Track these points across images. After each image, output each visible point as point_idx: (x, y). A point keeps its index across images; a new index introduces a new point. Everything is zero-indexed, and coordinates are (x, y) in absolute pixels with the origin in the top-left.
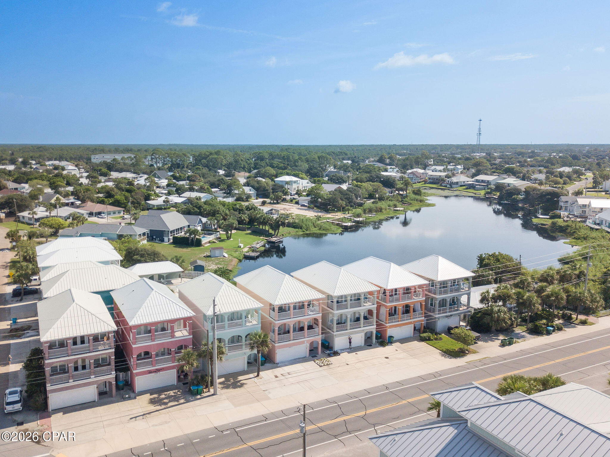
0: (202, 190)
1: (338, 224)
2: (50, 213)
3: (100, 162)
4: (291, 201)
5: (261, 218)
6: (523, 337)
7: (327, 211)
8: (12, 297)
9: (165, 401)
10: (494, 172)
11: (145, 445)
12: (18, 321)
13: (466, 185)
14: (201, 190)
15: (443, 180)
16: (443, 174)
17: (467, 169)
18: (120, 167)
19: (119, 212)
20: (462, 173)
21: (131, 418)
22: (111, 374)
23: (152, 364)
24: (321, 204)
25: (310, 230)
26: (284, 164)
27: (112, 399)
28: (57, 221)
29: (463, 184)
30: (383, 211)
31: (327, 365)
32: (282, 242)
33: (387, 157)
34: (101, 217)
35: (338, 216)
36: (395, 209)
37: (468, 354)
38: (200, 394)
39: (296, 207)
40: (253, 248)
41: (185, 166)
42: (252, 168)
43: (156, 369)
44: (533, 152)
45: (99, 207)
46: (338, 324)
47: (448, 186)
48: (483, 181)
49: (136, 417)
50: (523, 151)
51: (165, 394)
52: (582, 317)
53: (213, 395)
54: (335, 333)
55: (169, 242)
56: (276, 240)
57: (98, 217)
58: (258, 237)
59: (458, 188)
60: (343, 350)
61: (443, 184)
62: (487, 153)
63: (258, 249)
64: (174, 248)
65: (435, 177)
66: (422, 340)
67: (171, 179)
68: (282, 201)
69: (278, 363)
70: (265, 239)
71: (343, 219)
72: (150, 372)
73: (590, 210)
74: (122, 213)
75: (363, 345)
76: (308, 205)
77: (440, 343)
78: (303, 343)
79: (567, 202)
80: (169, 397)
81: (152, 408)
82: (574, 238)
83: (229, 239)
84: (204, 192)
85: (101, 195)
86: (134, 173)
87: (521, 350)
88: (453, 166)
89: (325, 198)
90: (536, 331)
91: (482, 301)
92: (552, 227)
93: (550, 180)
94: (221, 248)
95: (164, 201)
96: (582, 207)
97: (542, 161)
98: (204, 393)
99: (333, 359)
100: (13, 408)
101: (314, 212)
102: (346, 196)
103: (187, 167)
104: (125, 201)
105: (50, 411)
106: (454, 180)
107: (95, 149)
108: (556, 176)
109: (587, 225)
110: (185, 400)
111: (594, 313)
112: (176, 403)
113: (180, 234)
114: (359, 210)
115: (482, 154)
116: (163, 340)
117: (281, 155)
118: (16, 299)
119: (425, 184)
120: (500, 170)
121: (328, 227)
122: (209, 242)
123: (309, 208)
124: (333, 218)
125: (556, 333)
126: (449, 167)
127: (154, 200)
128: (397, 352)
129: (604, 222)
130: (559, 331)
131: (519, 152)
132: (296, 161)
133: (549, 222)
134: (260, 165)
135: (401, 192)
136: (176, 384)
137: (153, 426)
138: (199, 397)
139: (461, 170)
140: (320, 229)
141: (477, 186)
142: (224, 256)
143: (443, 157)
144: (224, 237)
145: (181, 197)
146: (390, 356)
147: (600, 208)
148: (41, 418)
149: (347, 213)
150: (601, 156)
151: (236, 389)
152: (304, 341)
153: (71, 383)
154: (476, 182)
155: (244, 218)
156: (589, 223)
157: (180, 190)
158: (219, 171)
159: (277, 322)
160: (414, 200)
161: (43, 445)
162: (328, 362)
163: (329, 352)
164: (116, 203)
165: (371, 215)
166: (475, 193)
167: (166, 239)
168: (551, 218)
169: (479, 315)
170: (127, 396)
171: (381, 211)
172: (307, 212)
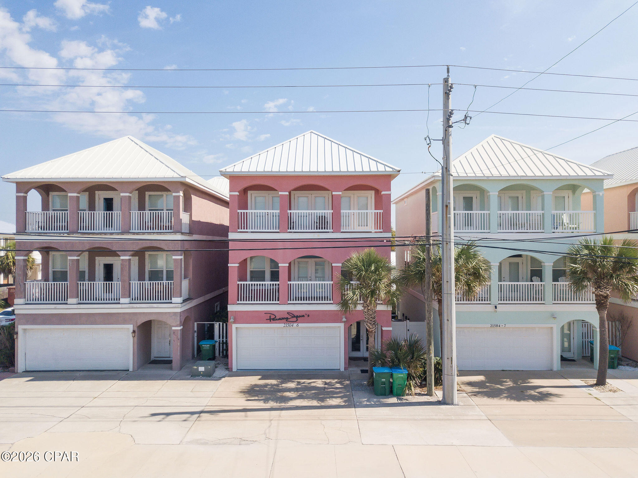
9: (290, 394)
22: (173, 303)
38: (399, 395)
43: (289, 313)
53: (439, 403)
72: (272, 318)
80: (305, 389)
105: (20, 371)
116: (310, 233)
138: (394, 400)
151: (522, 403)
153: (72, 307)
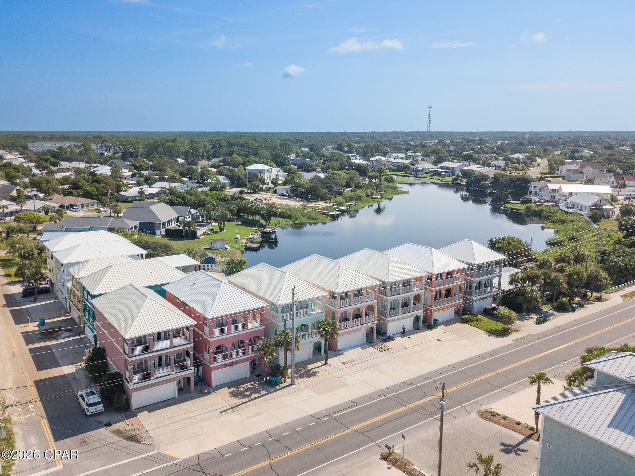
0: (174, 180)
1: (324, 213)
2: (22, 207)
3: (44, 151)
4: (268, 190)
5: (252, 208)
6: (552, 315)
7: (308, 200)
8: (23, 297)
9: (246, 393)
10: (454, 159)
11: (250, 436)
12: (46, 321)
13: (432, 172)
14: (172, 179)
15: (408, 168)
16: (408, 161)
17: (426, 155)
18: (68, 156)
19: (93, 205)
20: (422, 160)
21: (221, 412)
22: (190, 369)
23: (228, 358)
24: (302, 193)
25: (299, 219)
26: (245, 151)
27: (190, 395)
28: (36, 215)
29: (428, 171)
30: (363, 199)
31: (387, 349)
32: (275, 232)
33: (345, 144)
34: (74, 210)
35: (322, 205)
36: (373, 197)
37: (511, 332)
38: (278, 385)
39: (276, 197)
40: (250, 240)
41: (139, 155)
42: (211, 156)
43: (231, 362)
44: (481, 139)
45: (69, 200)
46: (391, 309)
47: (413, 173)
48: (447, 168)
49: (225, 411)
50: (472, 138)
51: (243, 387)
52: (595, 294)
53: (291, 385)
54: (388, 319)
55: (160, 235)
56: (270, 231)
57: (71, 211)
58: (250, 227)
59: (423, 175)
60: (395, 334)
61: (408, 172)
62: (438, 141)
63: (256, 240)
64: (169, 241)
65: (400, 165)
66: (464, 321)
67: (132, 169)
68: (259, 190)
69: (340, 351)
70: (258, 230)
71: (328, 208)
72: (226, 366)
73: (560, 194)
74: (96, 205)
75: (412, 329)
76: (287, 194)
77: (481, 324)
78: (361, 329)
79: (536, 187)
80: (248, 389)
81: (237, 401)
82: (551, 222)
83: (222, 231)
84: (176, 181)
85: (66, 187)
86: (87, 162)
87: (556, 327)
88: (412, 153)
89: (305, 187)
90: (562, 308)
91: (511, 283)
92: (526, 212)
93: (510, 166)
94: (222, 240)
95: (139, 192)
96: (551, 192)
97: (493, 148)
98: (282, 383)
99: (389, 344)
100: (96, 409)
101: (296, 201)
102: (326, 185)
103: (141, 156)
104: (97, 193)
105: (133, 410)
106: (419, 167)
107: (28, 136)
108: (513, 163)
109: (560, 209)
110: (266, 391)
111: (604, 290)
112: (258, 395)
113: (171, 226)
114: (339, 199)
115: (433, 141)
116: (237, 333)
117: (239, 142)
118: (28, 299)
119: (390, 171)
120: (459, 157)
121: (317, 217)
122: (204, 234)
123: (289, 197)
124: (318, 207)
125: (580, 310)
126: (409, 154)
127: (125, 191)
128: (445, 334)
129: (576, 206)
130: (581, 308)
131: (468, 139)
132: (256, 149)
133: (523, 207)
134: (219, 153)
135: (373, 180)
136: (249, 376)
137: (247, 418)
138: (278, 387)
139: (422, 157)
140: (309, 218)
141: (442, 173)
142: (226, 248)
143: (399, 144)
144: (217, 228)
145: (152, 187)
146: (441, 338)
147: (570, 192)
148: (127, 418)
149: (328, 201)
150: (544, 143)
151: (311, 378)
152: (362, 328)
153: (153, 381)
154: (441, 169)
155: (232, 208)
156: (562, 206)
157: (149, 180)
158: (178, 159)
159: (339, 310)
160: (388, 188)
161: (144, 444)
162: (387, 347)
163: (383, 337)
164: (87, 195)
165: (352, 204)
166: (442, 180)
167: (157, 232)
168: (523, 202)
169: (512, 296)
170: (206, 391)
171: (360, 199)
172: (289, 201)
